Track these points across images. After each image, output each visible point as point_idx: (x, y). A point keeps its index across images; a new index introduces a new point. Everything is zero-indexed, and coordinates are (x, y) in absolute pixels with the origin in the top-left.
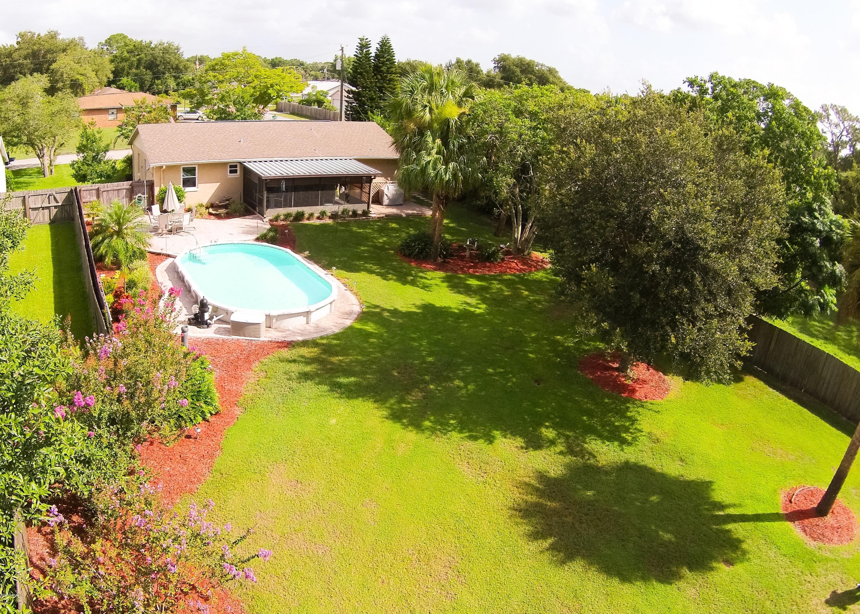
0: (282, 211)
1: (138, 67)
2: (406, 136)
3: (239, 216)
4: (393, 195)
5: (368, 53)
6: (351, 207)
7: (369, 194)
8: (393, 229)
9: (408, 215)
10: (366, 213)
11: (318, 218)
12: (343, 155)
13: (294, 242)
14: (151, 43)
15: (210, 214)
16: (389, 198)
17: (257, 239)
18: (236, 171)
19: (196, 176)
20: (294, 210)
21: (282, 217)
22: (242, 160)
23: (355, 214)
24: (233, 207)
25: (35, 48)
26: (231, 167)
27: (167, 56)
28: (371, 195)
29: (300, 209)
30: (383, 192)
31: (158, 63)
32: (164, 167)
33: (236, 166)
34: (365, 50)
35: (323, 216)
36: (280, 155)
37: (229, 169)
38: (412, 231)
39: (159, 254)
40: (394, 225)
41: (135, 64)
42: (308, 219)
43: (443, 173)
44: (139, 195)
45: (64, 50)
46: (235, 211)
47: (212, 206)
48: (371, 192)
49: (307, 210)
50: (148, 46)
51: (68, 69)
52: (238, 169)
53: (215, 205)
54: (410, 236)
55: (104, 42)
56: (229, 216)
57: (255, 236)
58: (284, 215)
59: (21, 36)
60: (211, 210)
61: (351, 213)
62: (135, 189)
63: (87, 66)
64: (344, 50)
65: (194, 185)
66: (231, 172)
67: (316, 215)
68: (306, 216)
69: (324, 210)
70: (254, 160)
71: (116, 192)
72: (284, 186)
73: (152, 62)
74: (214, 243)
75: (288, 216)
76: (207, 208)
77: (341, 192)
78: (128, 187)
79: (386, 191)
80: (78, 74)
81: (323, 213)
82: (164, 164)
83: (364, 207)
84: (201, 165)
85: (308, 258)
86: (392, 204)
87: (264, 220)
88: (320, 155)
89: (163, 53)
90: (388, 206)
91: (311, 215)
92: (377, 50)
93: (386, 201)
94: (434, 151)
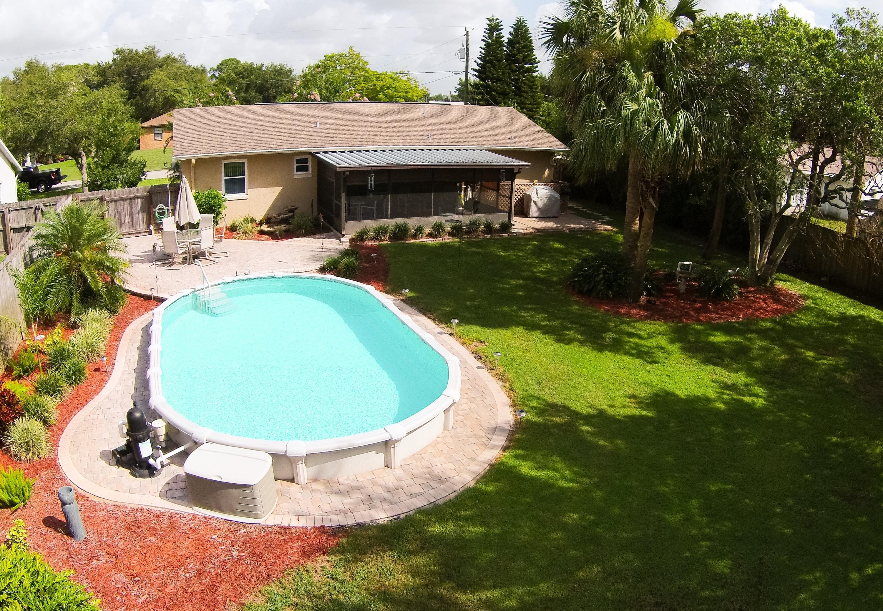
0: (372, 224)
1: (246, 91)
2: (585, 72)
3: (305, 235)
4: (545, 205)
5: (499, 37)
6: (482, 218)
7: (511, 198)
8: (557, 250)
9: (572, 230)
10: (506, 227)
11: (430, 235)
12: (470, 143)
13: (386, 273)
14: (262, 65)
15: (262, 232)
16: (539, 209)
17: (323, 270)
18: (305, 169)
19: (246, 177)
20: (391, 223)
21: (372, 234)
22: (314, 150)
23: (489, 228)
24: (296, 220)
25: (130, 64)
26: (298, 161)
27: (278, 77)
28: (514, 201)
29: (400, 221)
30: (529, 197)
31: (268, 86)
32: (193, 161)
33: (306, 161)
34: (495, 34)
35: (438, 231)
36: (374, 143)
37: (295, 165)
38: (587, 252)
39: (148, 298)
40: (557, 245)
41: (244, 86)
42: (415, 236)
43: (667, 131)
44: (161, 206)
45: (161, 66)
46: (300, 227)
47: (268, 221)
48: (514, 197)
49: (412, 222)
50: (260, 68)
51: (161, 86)
52: (310, 164)
53: (273, 220)
54: (585, 260)
55: (216, 68)
56: (288, 235)
57: (320, 264)
58: (375, 230)
59: (118, 52)
60: (265, 228)
61: (482, 228)
62: (155, 198)
63: (184, 83)
64: (470, 34)
65: (242, 190)
66: (299, 169)
67: (427, 230)
68: (412, 231)
69: (439, 221)
70: (333, 149)
71: (127, 203)
72: (373, 183)
73: (262, 84)
74: (242, 277)
75: (380, 232)
76: (260, 224)
77: (467, 199)
78: (144, 194)
79: (534, 197)
80: (172, 90)
81: (437, 230)
82: (193, 156)
83: (504, 218)
84: (254, 158)
85: (409, 302)
86: (543, 216)
87: (342, 239)
88: (435, 143)
89: (274, 75)
90: (539, 218)
91: (419, 230)
92: (511, 34)
93: (534, 211)
94: (642, 93)
